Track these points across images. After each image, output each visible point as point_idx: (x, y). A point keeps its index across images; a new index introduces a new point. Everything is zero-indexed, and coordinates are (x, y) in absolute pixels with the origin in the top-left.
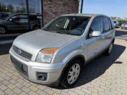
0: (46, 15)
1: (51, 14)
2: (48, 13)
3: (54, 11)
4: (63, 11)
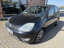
2: (30, 4)
4: (37, 3)
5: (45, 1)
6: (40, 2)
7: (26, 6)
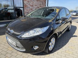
1: (29, 6)
2: (27, 6)
3: (31, 4)
4: (37, 5)
5: (46, 3)
6: (40, 4)
7: (22, 9)
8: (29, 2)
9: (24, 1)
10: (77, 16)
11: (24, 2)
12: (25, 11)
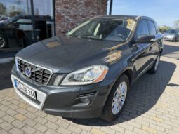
0: (60, 19)
1: (68, 17)
2: (63, 17)
3: (72, 13)
4: (85, 15)
5: (106, 11)
8: (67, 8)
9: (56, 6)
10: (176, 41)
11: (57, 9)
12: (58, 28)
